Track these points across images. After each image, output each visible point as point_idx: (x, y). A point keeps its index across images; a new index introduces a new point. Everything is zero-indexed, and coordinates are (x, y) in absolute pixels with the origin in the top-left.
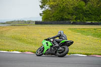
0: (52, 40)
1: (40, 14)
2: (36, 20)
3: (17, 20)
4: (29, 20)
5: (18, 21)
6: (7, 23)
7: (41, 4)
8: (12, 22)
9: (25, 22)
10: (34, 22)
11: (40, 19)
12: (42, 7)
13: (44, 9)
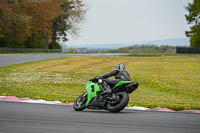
0: (100, 81)
1: (187, 33)
2: (179, 45)
3: (140, 44)
4: (164, 45)
5: (143, 47)
6: (121, 50)
7: (188, 13)
8: (131, 48)
9: (157, 48)
10: (173, 48)
11: (186, 43)
12: (190, 19)
13: (193, 24)
